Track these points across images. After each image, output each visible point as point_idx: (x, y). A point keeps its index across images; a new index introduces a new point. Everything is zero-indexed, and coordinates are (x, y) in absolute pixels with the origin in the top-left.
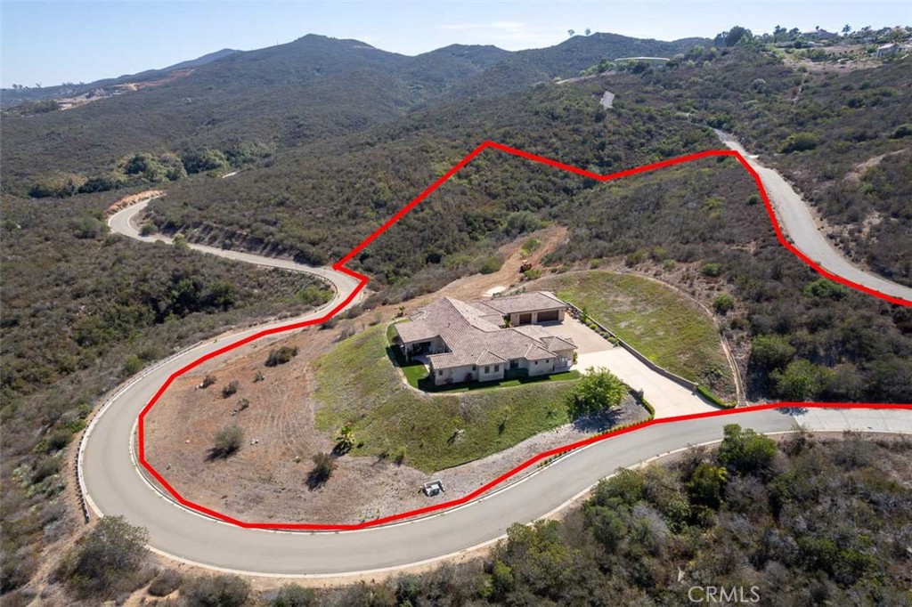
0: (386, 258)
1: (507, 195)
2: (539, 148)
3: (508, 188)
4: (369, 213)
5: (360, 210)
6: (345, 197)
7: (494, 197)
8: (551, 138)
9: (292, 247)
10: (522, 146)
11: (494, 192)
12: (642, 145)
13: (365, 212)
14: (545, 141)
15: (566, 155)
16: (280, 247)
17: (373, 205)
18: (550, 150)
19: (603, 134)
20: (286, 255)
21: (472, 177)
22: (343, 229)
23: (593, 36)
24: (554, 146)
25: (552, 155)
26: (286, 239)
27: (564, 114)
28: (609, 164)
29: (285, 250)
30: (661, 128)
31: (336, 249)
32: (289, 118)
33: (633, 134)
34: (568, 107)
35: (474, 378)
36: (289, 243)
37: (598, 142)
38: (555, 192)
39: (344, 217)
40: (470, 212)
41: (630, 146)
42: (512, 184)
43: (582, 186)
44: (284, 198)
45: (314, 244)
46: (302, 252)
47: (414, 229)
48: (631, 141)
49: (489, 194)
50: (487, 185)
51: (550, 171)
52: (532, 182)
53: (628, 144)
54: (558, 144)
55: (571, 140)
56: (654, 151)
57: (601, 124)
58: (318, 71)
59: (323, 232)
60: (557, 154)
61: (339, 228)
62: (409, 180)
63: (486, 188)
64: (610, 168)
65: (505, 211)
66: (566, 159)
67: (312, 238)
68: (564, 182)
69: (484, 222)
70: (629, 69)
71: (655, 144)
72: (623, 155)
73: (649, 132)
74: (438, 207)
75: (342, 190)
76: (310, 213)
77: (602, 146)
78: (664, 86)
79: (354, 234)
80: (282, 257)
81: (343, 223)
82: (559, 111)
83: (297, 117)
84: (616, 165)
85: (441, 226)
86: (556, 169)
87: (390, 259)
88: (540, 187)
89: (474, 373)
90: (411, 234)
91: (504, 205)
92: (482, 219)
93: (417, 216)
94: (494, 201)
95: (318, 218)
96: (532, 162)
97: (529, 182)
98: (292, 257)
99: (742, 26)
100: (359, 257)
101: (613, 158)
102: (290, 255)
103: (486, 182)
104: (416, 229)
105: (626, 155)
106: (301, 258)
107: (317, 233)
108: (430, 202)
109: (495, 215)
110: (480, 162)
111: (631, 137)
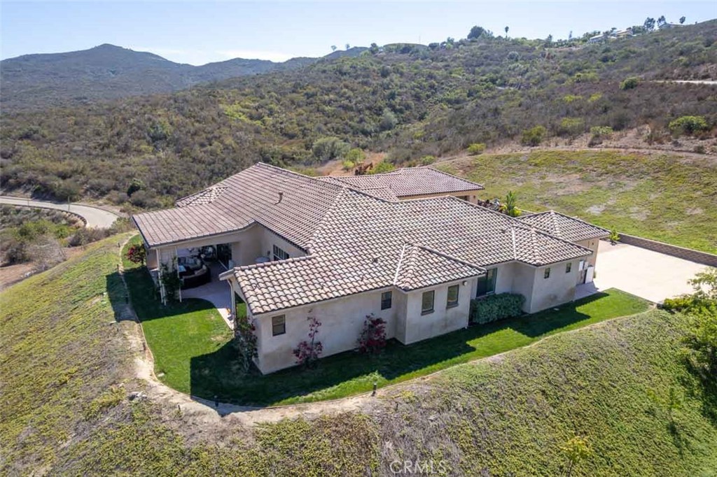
0: (165, 191)
1: (305, 135)
2: (332, 96)
3: (305, 129)
4: (144, 147)
5: (134, 143)
6: (115, 131)
7: (292, 137)
8: (342, 89)
9: (30, 181)
10: (314, 95)
11: (290, 132)
12: (428, 96)
13: (139, 145)
14: (337, 91)
15: (360, 102)
16: (11, 181)
17: (149, 138)
18: (343, 98)
19: (390, 87)
20: (20, 191)
21: (264, 118)
22: (108, 162)
23: (352, 49)
24: (347, 95)
25: (346, 102)
26: (20, 171)
27: (351, 70)
28: (401, 111)
29: (18, 185)
30: (442, 84)
31: (94, 181)
32: (76, 99)
33: (418, 88)
34: (355, 65)
35: (388, 333)
36: (27, 177)
37: (387, 92)
38: (354, 133)
39: (112, 150)
40: (266, 149)
41: (417, 98)
42: (308, 125)
43: (378, 129)
44: (31, 130)
45: (64, 176)
46: (44, 185)
47: (201, 162)
48: (417, 93)
49: (285, 135)
50: (283, 126)
51: (344, 116)
52: (329, 125)
53: (416, 96)
54: (350, 93)
55: (362, 90)
56: (441, 101)
57: (388, 78)
58: (113, 72)
59: (78, 164)
60: (350, 101)
61: (103, 161)
62: (194, 117)
63: (281, 129)
64: (403, 115)
65: (303, 150)
66: (361, 106)
67: (60, 170)
68: (361, 125)
69: (283, 159)
70: (396, 51)
71: (439, 96)
72: (413, 104)
73: (432, 87)
74: (229, 141)
75: (112, 125)
76: (67, 146)
77: (392, 96)
78: (432, 59)
79: (123, 166)
80: (14, 193)
81: (110, 156)
82: (346, 68)
83: (86, 98)
84: (408, 112)
85: (234, 160)
86: (352, 114)
87: (168, 192)
88: (338, 129)
89: (386, 315)
90: (197, 167)
91: (303, 145)
92: (280, 157)
93: (205, 149)
94: (292, 141)
95: (75, 152)
96: (327, 108)
97: (326, 124)
98: (29, 194)
99: (480, 26)
100: (127, 189)
101: (404, 106)
102: (26, 191)
103: (281, 123)
104: (204, 162)
105: (415, 105)
106: (44, 192)
107: (70, 165)
108: (220, 137)
109: (294, 153)
110: (272, 106)
111: (418, 90)
